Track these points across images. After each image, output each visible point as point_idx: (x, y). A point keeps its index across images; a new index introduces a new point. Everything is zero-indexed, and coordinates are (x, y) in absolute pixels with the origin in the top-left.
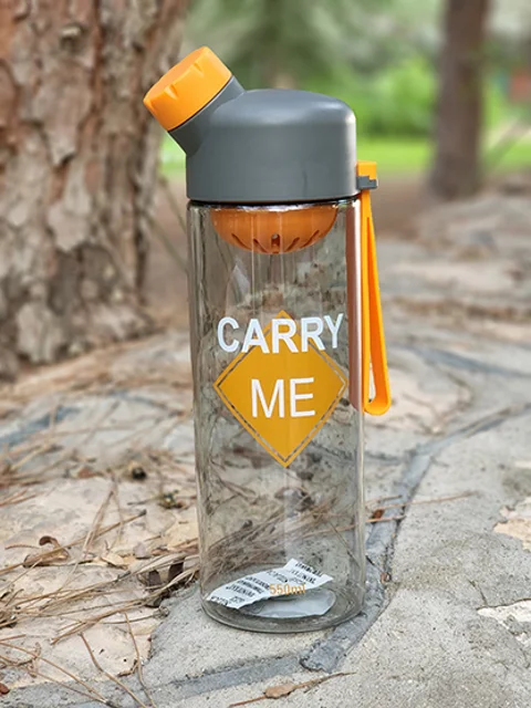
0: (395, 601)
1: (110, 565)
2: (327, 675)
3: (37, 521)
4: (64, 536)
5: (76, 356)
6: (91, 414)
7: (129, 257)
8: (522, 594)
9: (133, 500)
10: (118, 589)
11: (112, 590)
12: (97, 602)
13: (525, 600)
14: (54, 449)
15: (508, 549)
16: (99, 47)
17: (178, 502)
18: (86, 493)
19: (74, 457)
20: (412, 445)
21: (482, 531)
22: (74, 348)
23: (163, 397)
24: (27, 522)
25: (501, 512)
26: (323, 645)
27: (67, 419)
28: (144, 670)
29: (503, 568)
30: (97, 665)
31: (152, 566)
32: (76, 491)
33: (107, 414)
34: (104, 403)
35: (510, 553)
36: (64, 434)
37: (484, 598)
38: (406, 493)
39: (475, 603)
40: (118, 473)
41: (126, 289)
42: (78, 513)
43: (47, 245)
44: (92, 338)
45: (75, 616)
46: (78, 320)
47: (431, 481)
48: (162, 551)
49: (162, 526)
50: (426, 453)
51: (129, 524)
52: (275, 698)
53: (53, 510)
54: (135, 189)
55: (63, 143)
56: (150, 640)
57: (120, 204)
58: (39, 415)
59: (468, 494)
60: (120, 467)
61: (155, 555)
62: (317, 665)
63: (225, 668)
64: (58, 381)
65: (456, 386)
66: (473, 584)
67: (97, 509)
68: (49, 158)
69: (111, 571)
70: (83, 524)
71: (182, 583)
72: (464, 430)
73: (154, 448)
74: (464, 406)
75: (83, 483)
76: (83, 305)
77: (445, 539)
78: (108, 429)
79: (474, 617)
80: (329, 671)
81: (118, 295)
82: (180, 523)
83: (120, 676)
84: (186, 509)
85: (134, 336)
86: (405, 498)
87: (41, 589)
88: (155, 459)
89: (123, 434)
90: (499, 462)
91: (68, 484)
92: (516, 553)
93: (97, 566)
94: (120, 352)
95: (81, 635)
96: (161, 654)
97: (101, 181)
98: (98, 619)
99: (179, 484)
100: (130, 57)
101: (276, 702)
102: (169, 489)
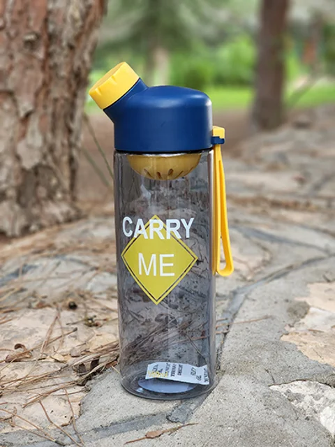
0: (221, 381)
1: (57, 361)
2: (182, 425)
3: (13, 335)
4: (29, 344)
5: (34, 232)
6: (44, 269)
7: (66, 172)
8: (295, 377)
9: (70, 322)
10: (61, 375)
11: (58, 376)
12: (49, 383)
13: (297, 380)
14: (22, 290)
15: (289, 350)
16: (48, 46)
17: (96, 322)
18: (42, 318)
19: (34, 295)
20: (234, 288)
21: (273, 340)
22: (33, 228)
23: (87, 258)
24: (7, 335)
25: (286, 328)
26: (180, 407)
27: (29, 272)
28: (77, 422)
29: (285, 362)
30: (49, 420)
31: (81, 361)
32: (36, 316)
33: (54, 270)
34: (52, 262)
35: (289, 353)
36: (28, 281)
37: (273, 379)
38: (230, 317)
39: (268, 383)
40: (60, 305)
41: (64, 192)
42: (37, 330)
43: (17, 166)
44: (44, 222)
45: (36, 391)
46: (35, 211)
47: (245, 310)
48: (87, 352)
49: (86, 338)
50: (243, 293)
51: (67, 336)
52: (152, 438)
53: (21, 328)
54: (70, 131)
55: (26, 104)
56: (80, 405)
57: (60, 140)
58: (13, 270)
59: (266, 317)
60: (61, 301)
61: (83, 355)
62: (176, 419)
63: (124, 421)
64: (23, 248)
65: (262, 251)
66: (267, 371)
67: (49, 327)
68: (17, 113)
69: (57, 364)
70: (40, 337)
71: (98, 372)
72: (265, 279)
73: (82, 289)
74: (266, 263)
75: (39, 311)
76: (38, 202)
77: (252, 344)
78: (54, 278)
79: (268, 391)
80: (183, 423)
81: (59, 195)
82: (97, 335)
83: (63, 426)
84: (101, 326)
85: (69, 220)
86: (229, 320)
87: (16, 375)
88: (82, 296)
89: (63, 281)
90: (285, 298)
91: (31, 313)
92: (293, 353)
93: (48, 362)
94: (60, 230)
95: (40, 402)
96: (87, 413)
97: (49, 126)
98: (50, 393)
99: (96, 312)
100: (66, 51)
101: (153, 440)
102: (91, 315)
